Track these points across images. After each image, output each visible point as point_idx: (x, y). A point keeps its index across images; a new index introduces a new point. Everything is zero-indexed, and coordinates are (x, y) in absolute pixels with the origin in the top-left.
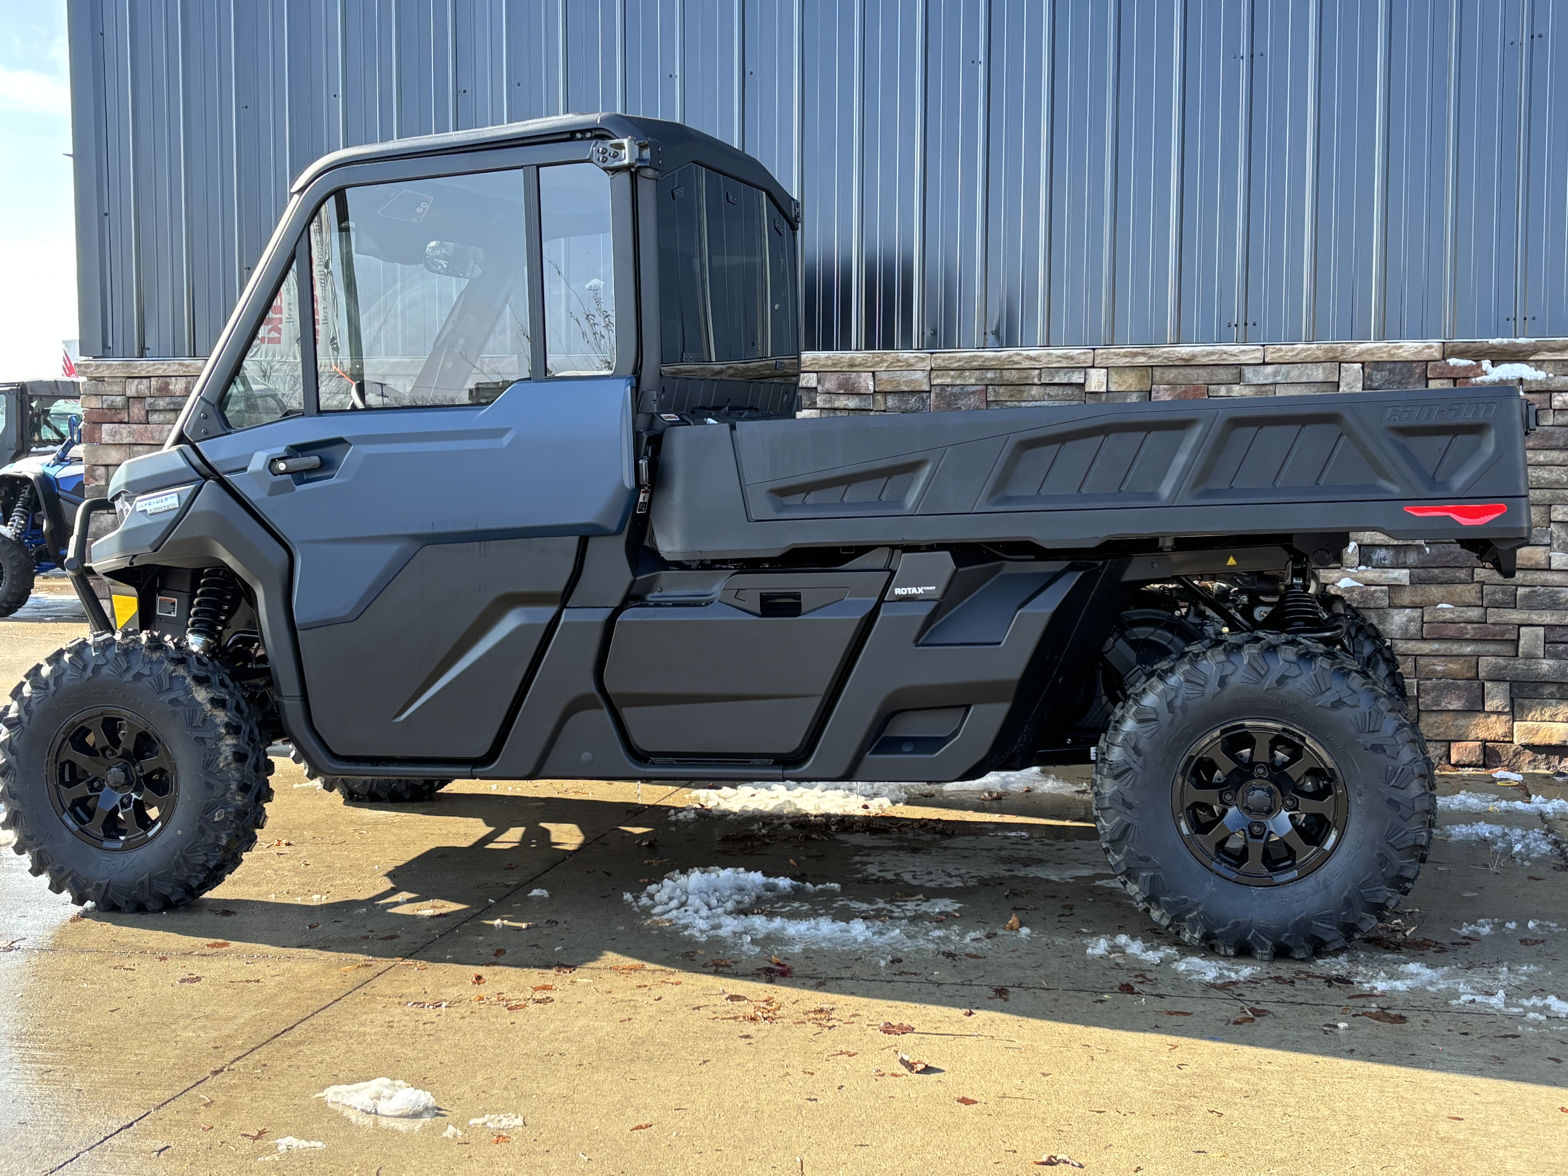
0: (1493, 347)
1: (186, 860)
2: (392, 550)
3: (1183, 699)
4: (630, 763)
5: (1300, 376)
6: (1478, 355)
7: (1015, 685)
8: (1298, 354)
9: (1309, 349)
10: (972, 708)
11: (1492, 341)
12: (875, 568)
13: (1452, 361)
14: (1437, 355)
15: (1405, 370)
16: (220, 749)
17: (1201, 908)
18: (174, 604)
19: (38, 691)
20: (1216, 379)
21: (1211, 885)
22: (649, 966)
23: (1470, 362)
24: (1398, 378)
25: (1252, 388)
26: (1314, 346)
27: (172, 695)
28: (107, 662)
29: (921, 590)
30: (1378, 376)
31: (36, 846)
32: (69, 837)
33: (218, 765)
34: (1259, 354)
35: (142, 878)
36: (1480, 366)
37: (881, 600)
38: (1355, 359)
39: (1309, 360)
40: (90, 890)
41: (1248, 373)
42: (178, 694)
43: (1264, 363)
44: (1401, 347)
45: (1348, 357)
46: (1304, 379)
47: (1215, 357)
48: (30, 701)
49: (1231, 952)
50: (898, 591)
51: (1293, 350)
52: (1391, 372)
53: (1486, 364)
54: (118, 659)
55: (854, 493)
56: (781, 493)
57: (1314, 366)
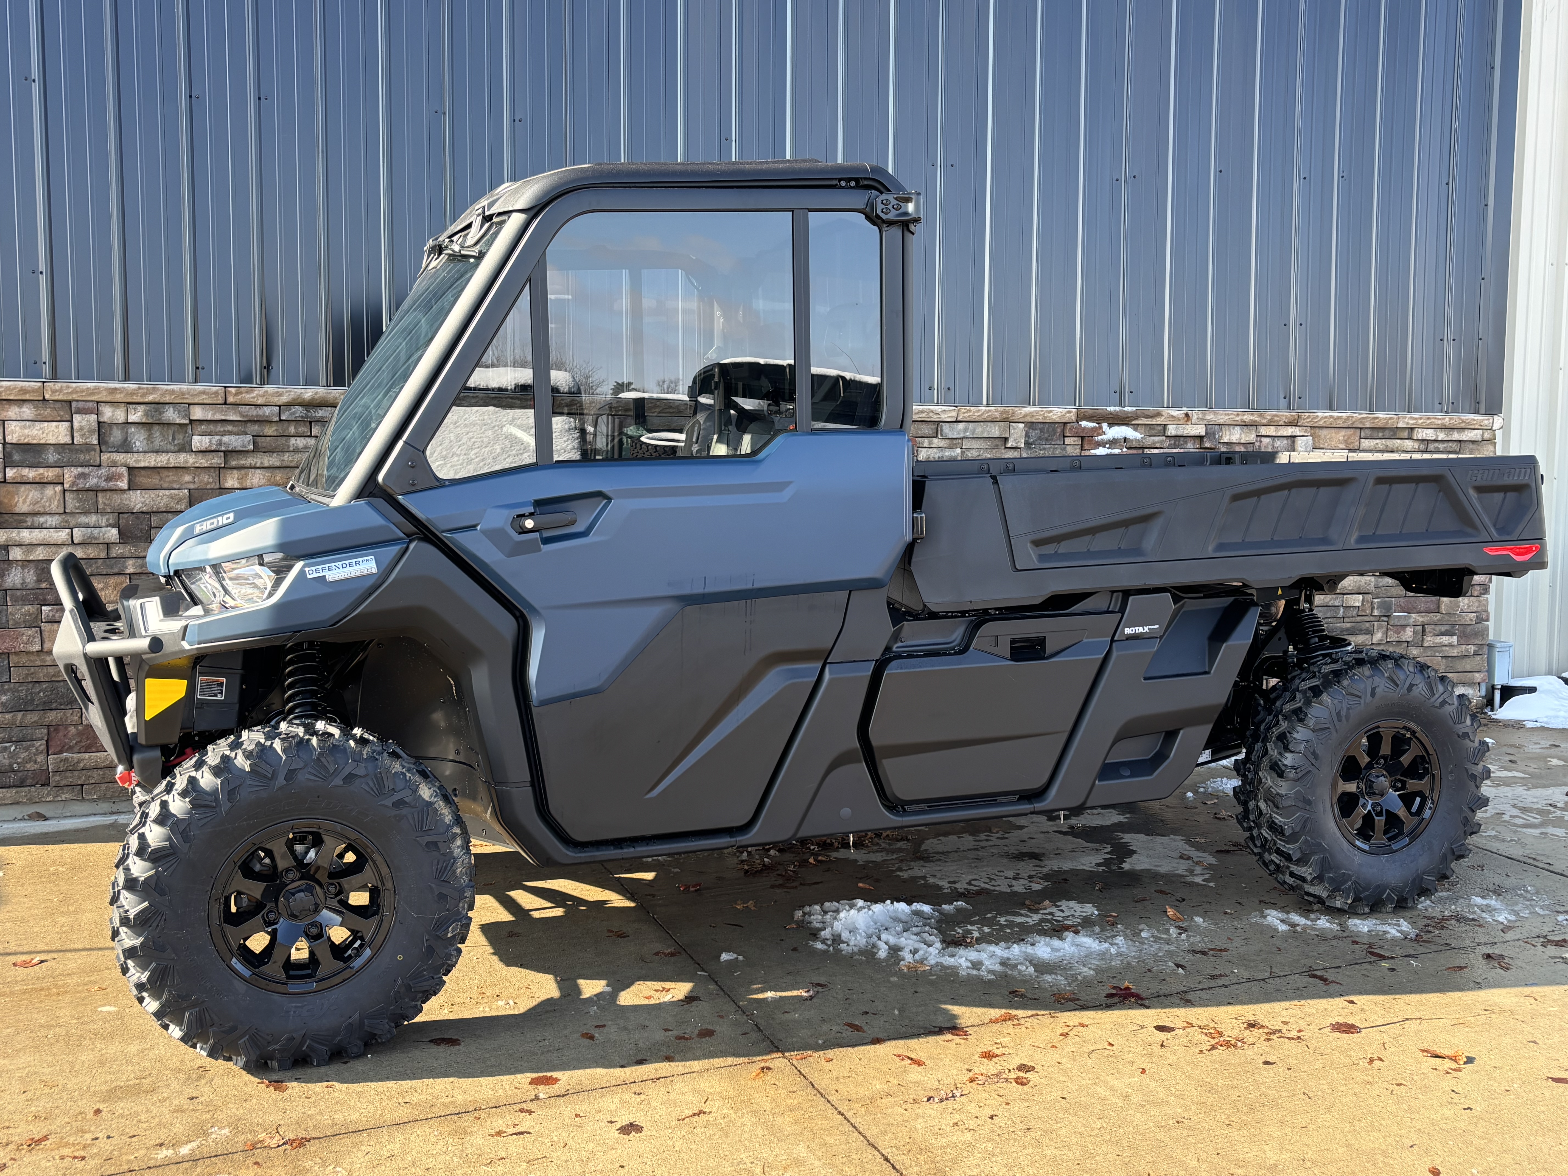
0: (1111, 413)
1: (409, 988)
2: (655, 612)
3: (1348, 709)
4: (887, 813)
5: (982, 432)
6: (1099, 418)
7: (1221, 709)
8: (982, 414)
9: (990, 411)
10: (1182, 732)
11: (1109, 409)
12: (1098, 610)
13: (1084, 424)
14: (1074, 418)
15: (1051, 430)
16: (452, 853)
17: (1353, 879)
18: (221, 684)
19: (202, 810)
20: (920, 433)
21: (1358, 858)
22: (1021, 1013)
23: (1095, 425)
24: (1046, 435)
25: (947, 441)
26: (993, 408)
27: (397, 797)
28: (306, 766)
29: (1146, 629)
30: (1034, 434)
31: (193, 1006)
32: (240, 986)
33: (454, 872)
34: (954, 414)
35: (350, 1021)
36: (1101, 428)
37: (1112, 641)
38: (1021, 420)
39: (989, 419)
40: (277, 1047)
41: (946, 428)
42: (405, 795)
43: (957, 422)
44: (1051, 411)
45: (1015, 418)
46: (985, 435)
47: (924, 415)
48: (189, 824)
49: (1367, 910)
50: (1128, 631)
51: (979, 411)
52: (1041, 430)
53: (1105, 426)
54: (323, 760)
55: (1102, 542)
56: (1037, 543)
57: (992, 424)
